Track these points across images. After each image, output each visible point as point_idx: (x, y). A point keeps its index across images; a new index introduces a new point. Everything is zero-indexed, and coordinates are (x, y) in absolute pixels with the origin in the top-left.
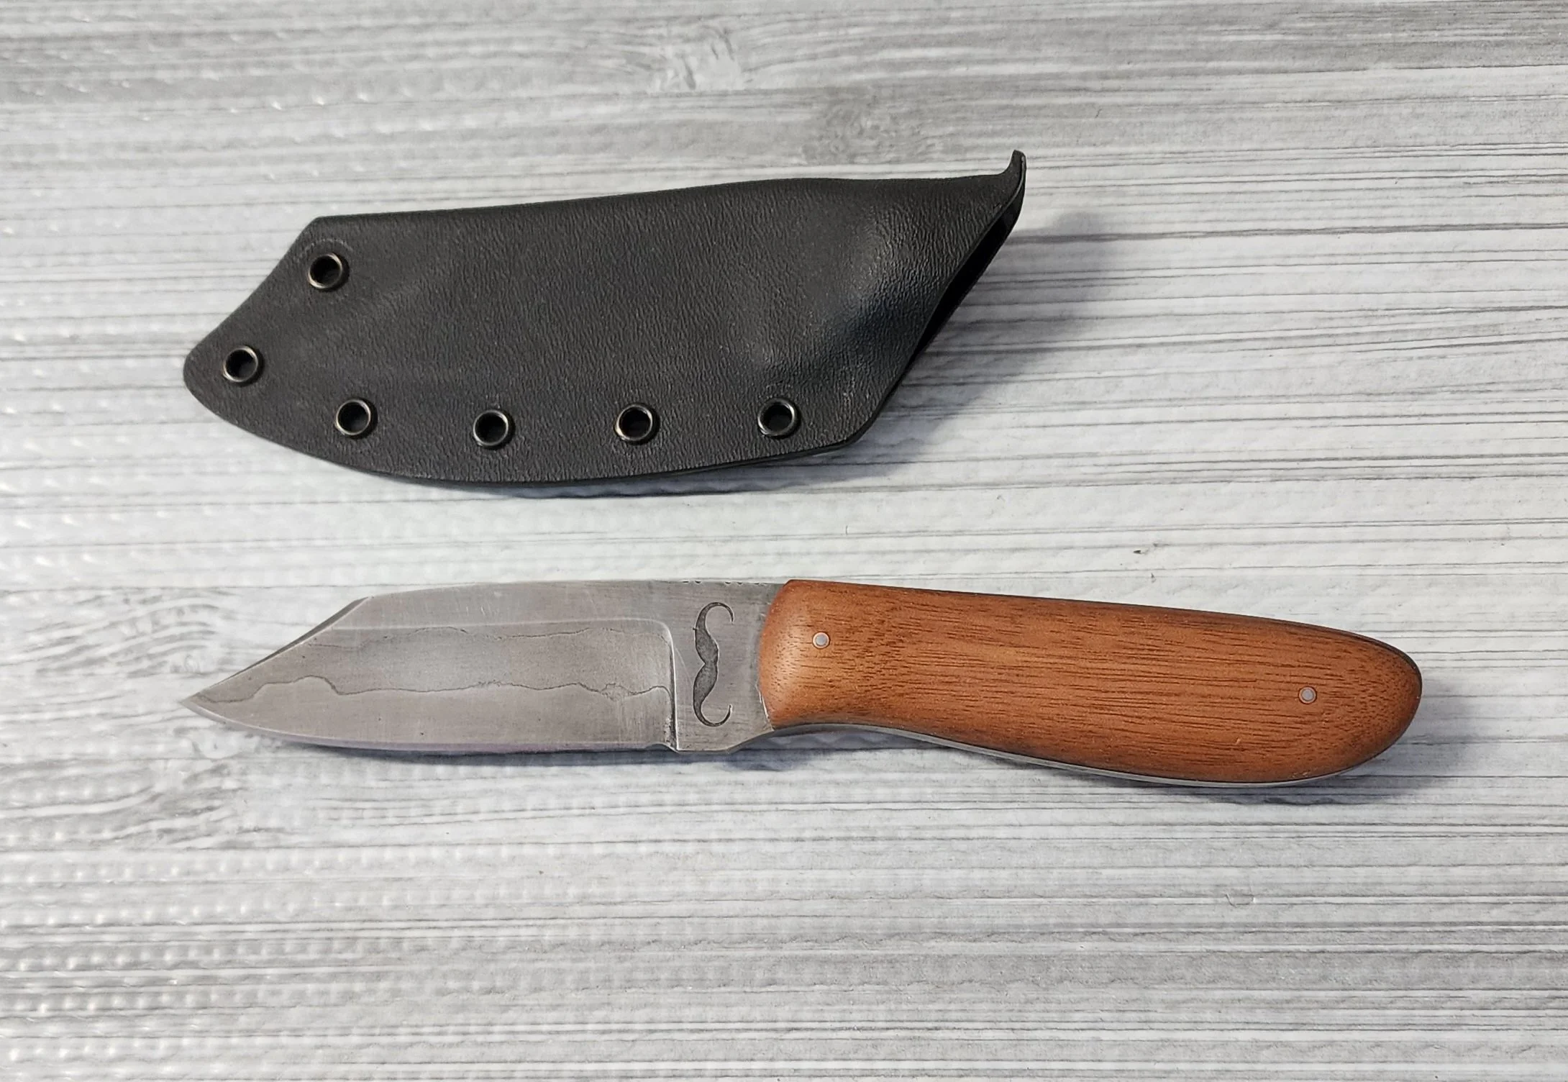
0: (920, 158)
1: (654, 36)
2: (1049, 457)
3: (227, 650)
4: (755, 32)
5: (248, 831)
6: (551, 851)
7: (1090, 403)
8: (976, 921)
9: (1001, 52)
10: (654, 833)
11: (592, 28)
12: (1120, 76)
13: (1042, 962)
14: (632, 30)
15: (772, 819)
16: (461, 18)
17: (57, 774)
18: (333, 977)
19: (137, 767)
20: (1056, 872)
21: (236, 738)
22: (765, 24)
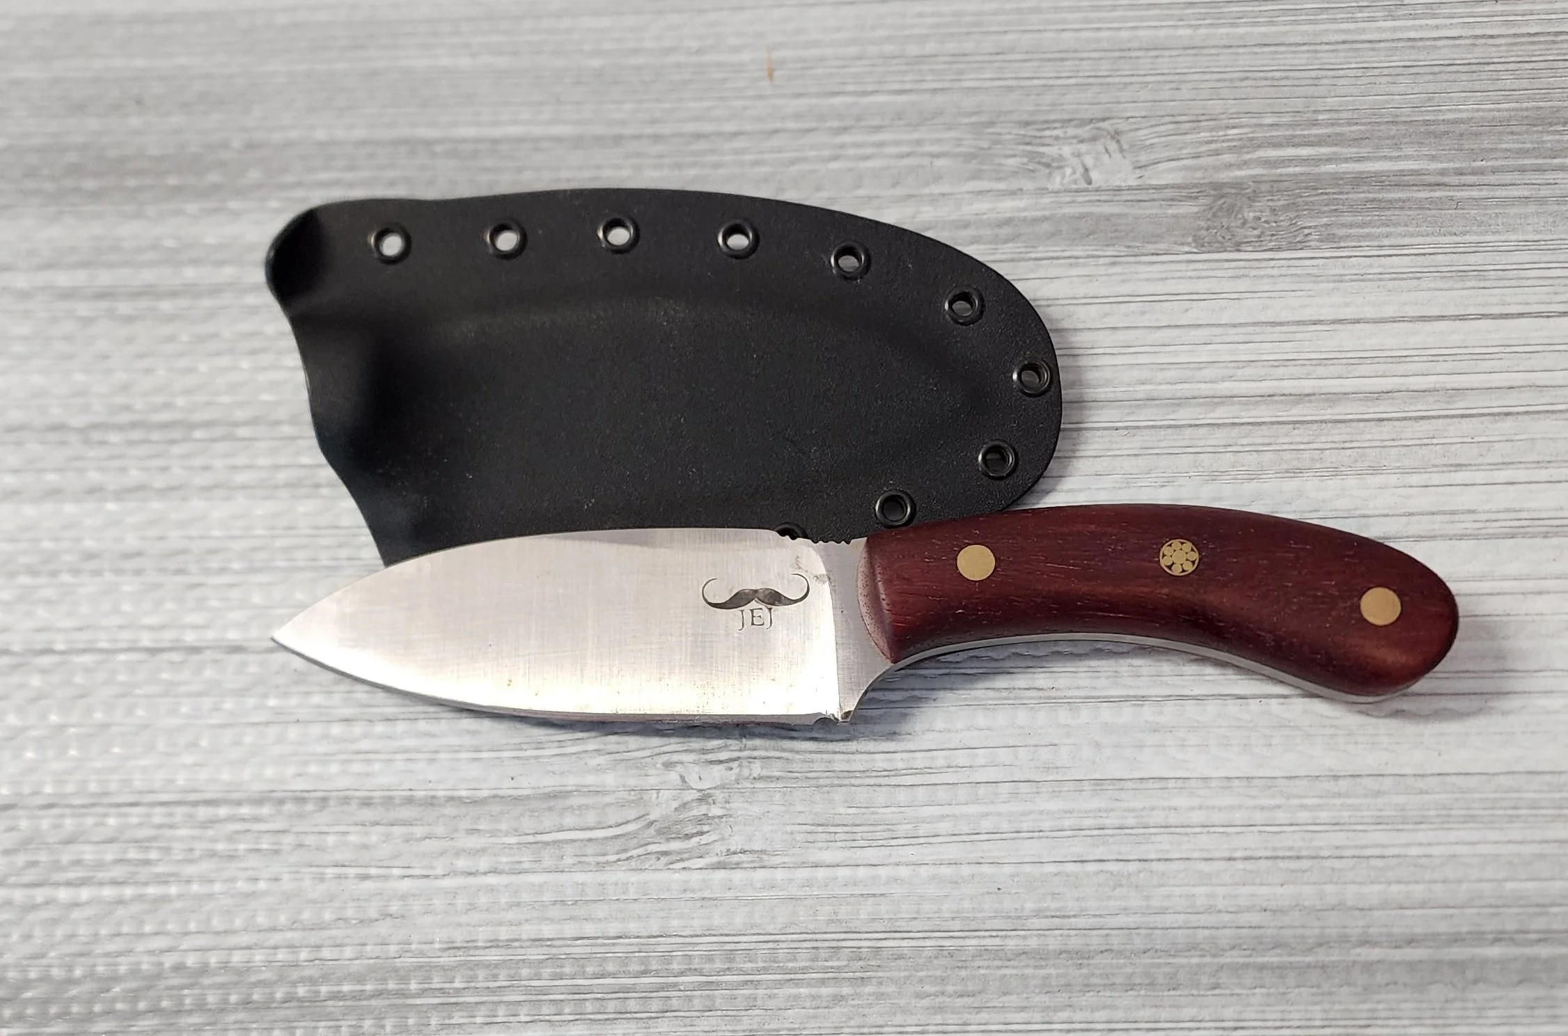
0: (1299, 246)
1: (1051, 136)
2: (1433, 514)
4: (1143, 133)
5: (735, 853)
6: (1007, 870)
7: (1465, 465)
8: (1396, 930)
9: (1365, 151)
10: (1099, 853)
11: (995, 130)
12: (1473, 173)
13: (1459, 966)
14: (1031, 132)
15: (1205, 841)
16: (876, 122)
17: (561, 803)
18: (823, 982)
19: (632, 798)
20: (1464, 887)
21: (718, 770)
22: (1152, 126)
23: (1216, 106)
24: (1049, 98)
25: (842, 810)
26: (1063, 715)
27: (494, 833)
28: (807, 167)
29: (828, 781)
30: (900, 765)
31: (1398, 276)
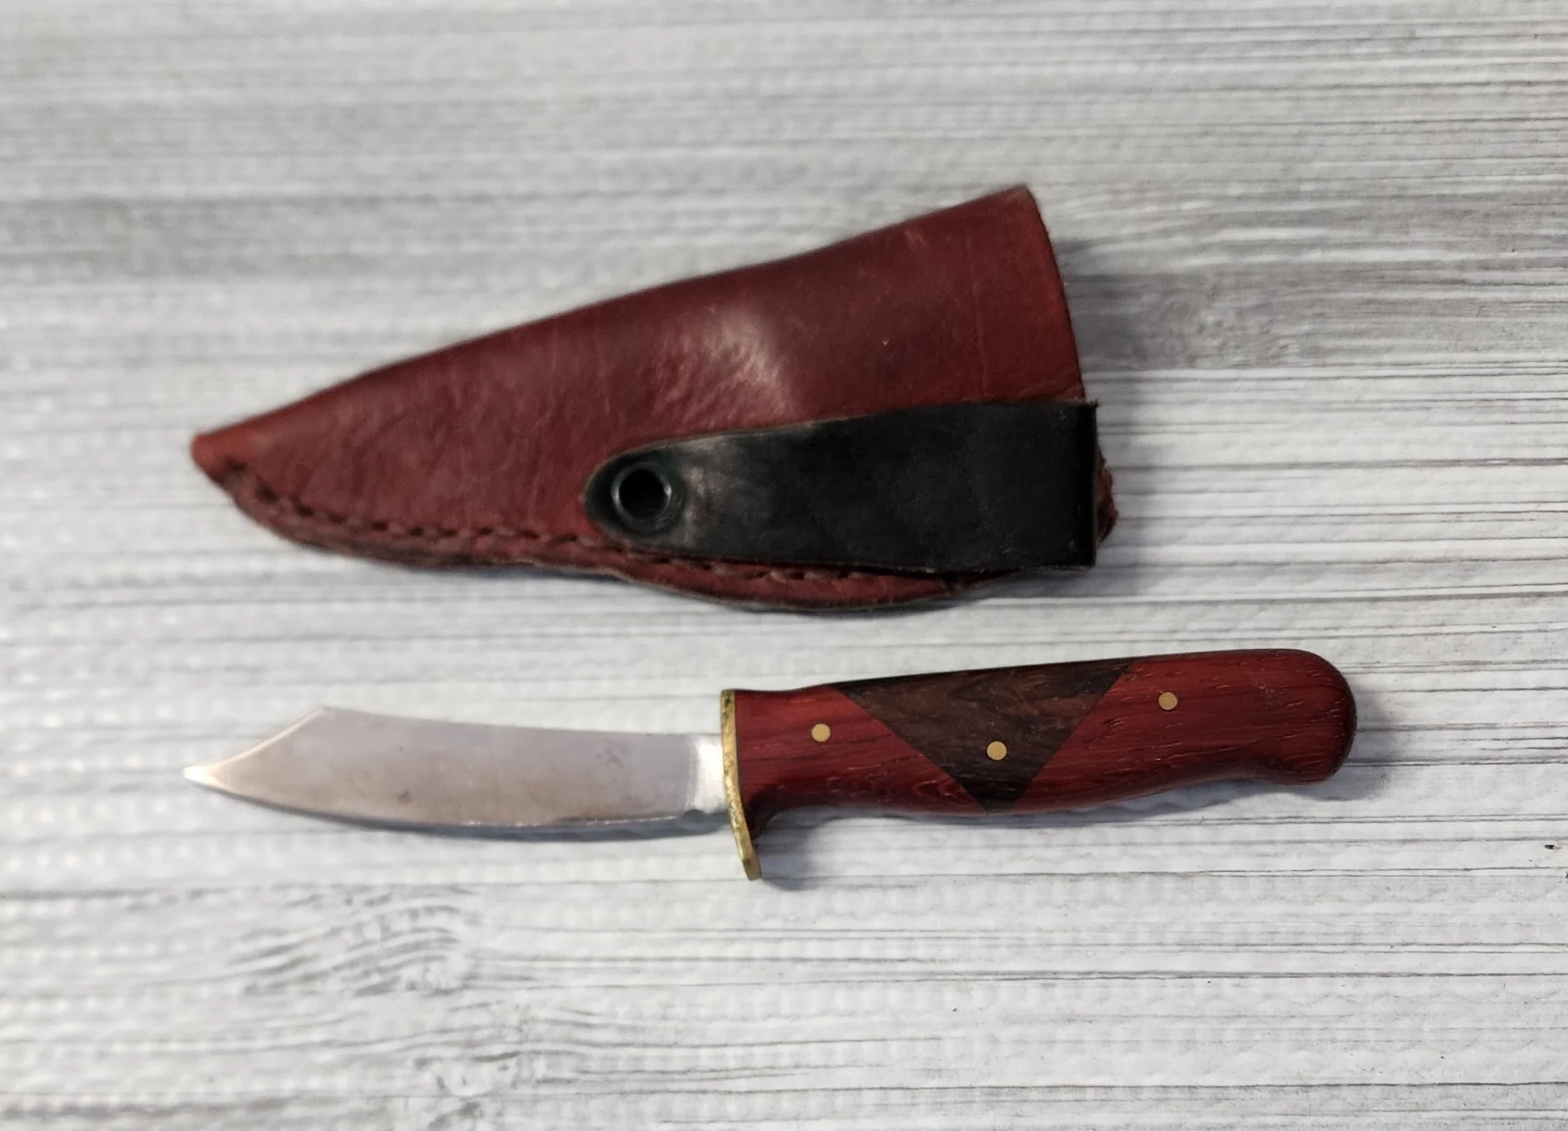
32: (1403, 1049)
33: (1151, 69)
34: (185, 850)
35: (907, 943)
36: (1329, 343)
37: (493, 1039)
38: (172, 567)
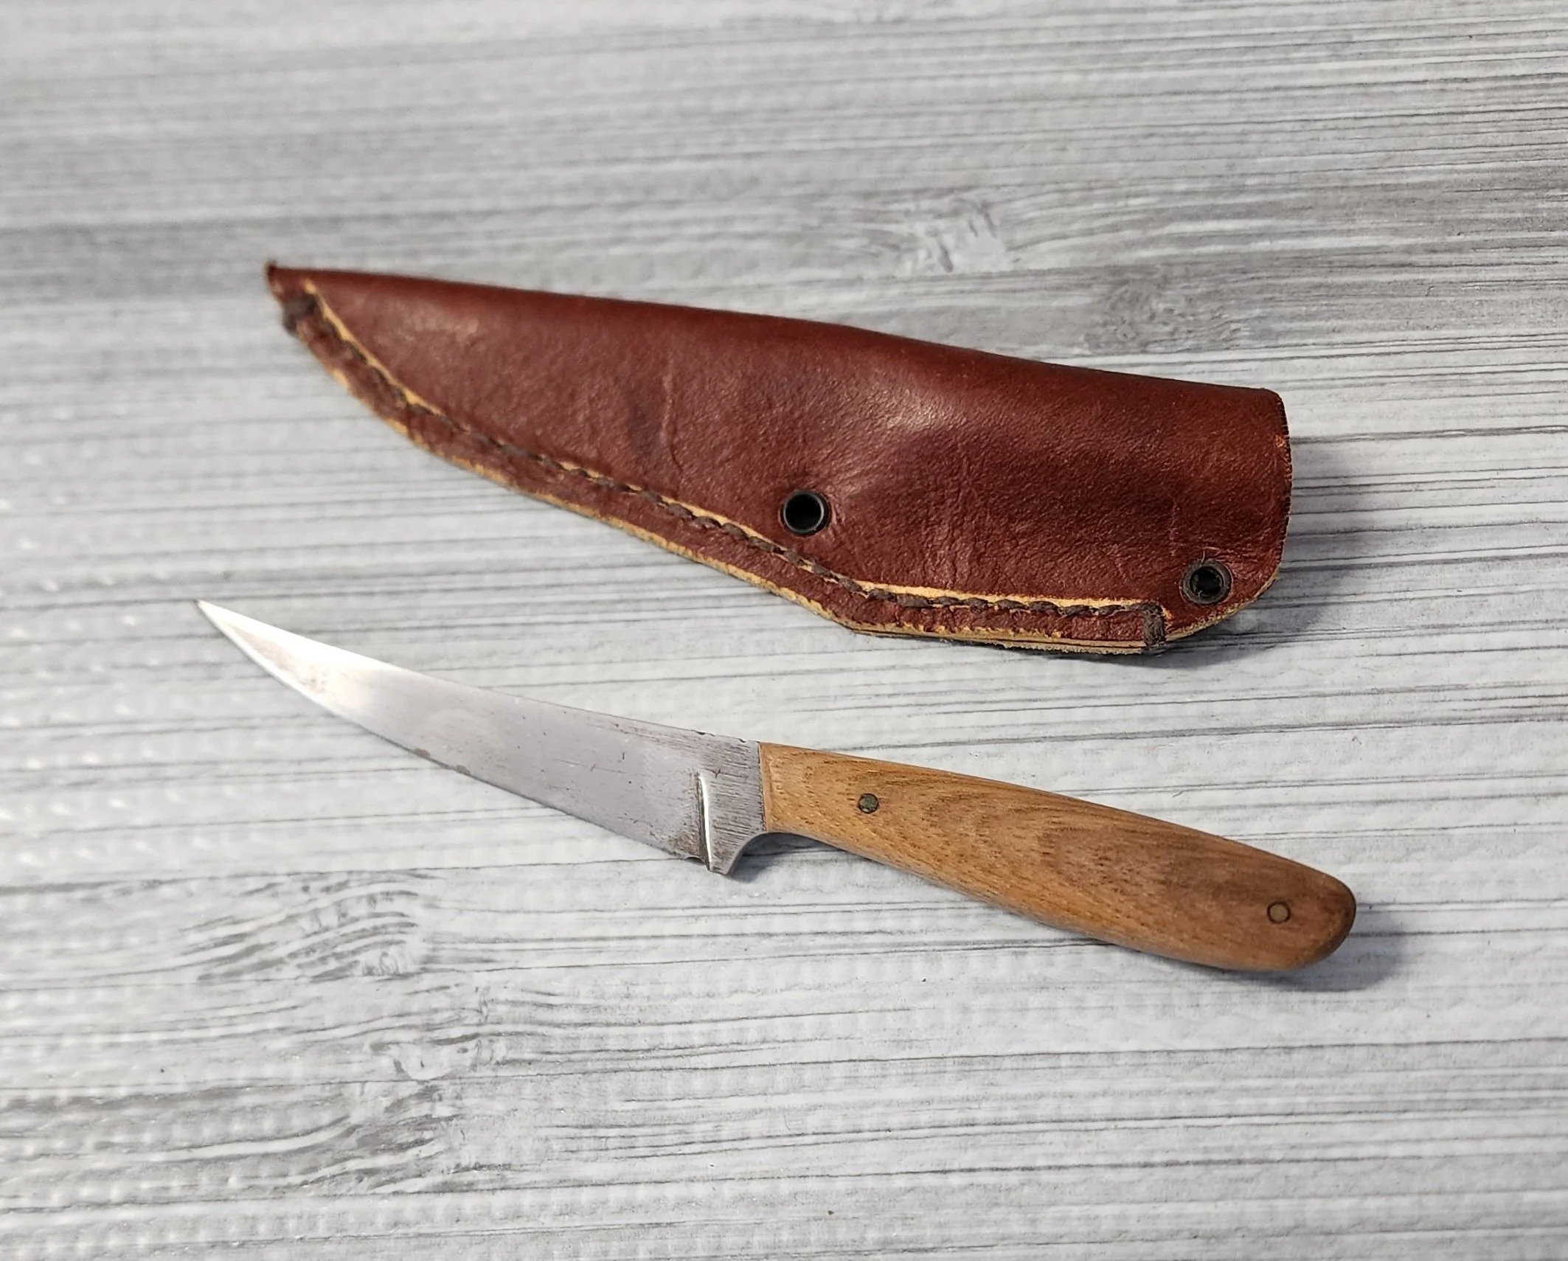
0: (1225, 345)
1: (900, 211)
2: (1411, 691)
3: (431, 946)
4: (1019, 205)
5: (467, 1169)
6: (841, 1185)
9: (1308, 223)
10: (967, 1159)
11: (827, 203)
12: (1449, 250)
14: (874, 205)
15: (1111, 1138)
16: (672, 195)
17: (226, 1104)
19: (327, 1094)
20: (1468, 1199)
21: (446, 1053)
22: (1030, 196)
23: (1114, 169)
24: (896, 162)
25: (618, 1106)
26: (919, 967)
27: (133, 1148)
28: (580, 253)
29: (599, 1066)
30: (697, 1040)
31: (1354, 382)
32: (1386, 1009)
33: (1094, 77)
34: (141, 845)
35: (874, 915)
36: (1279, 326)
37: (451, 1022)
38: (132, 569)
